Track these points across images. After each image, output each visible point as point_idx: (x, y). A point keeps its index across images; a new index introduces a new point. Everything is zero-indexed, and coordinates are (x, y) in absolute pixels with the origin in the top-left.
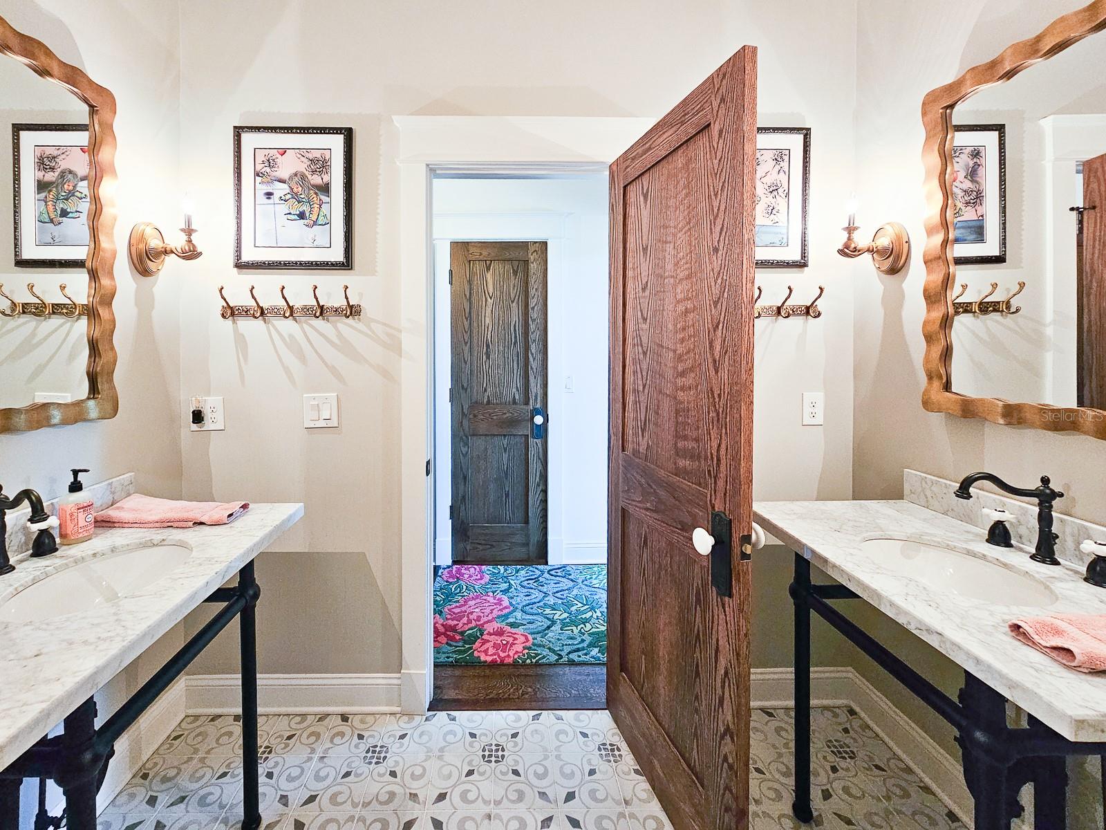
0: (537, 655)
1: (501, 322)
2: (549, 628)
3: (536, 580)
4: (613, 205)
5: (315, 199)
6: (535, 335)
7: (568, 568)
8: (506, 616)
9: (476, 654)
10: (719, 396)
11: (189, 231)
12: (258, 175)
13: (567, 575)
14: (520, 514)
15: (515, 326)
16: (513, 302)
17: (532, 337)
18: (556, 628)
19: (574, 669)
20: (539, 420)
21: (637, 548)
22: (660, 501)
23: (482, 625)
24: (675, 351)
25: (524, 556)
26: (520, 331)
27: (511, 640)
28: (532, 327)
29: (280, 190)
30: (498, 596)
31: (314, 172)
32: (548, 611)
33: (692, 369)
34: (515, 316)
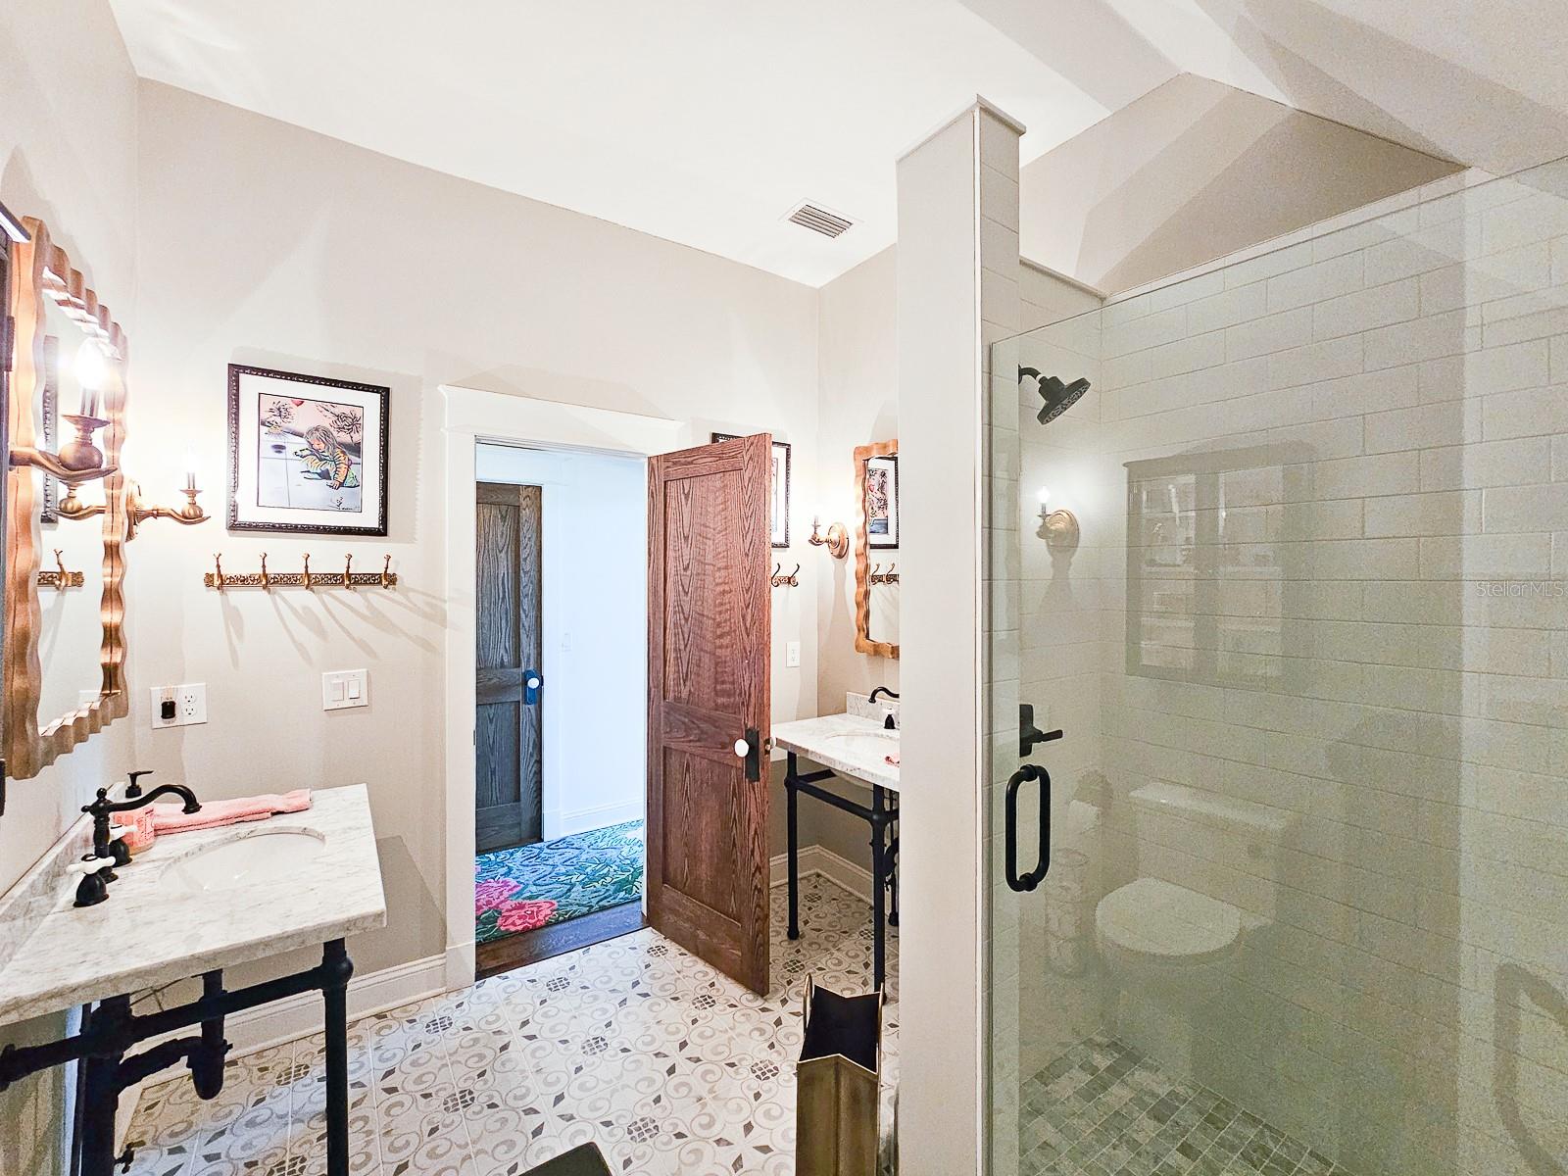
0: (567, 912)
1: (485, 574)
2: (569, 890)
3: (537, 857)
4: (652, 493)
5: (342, 458)
6: (527, 588)
7: (568, 840)
8: (520, 893)
9: (502, 928)
10: (750, 652)
11: (192, 493)
12: (263, 424)
13: (570, 845)
14: (509, 792)
15: (503, 580)
16: (500, 552)
17: (523, 591)
18: (578, 887)
19: (606, 912)
20: (533, 683)
21: (679, 776)
22: (702, 732)
23: (497, 906)
24: (714, 619)
25: (516, 839)
26: (509, 585)
27: (535, 909)
28: (524, 579)
29: (295, 444)
30: (501, 880)
31: (340, 429)
32: (562, 878)
33: (728, 633)
34: (504, 567)
